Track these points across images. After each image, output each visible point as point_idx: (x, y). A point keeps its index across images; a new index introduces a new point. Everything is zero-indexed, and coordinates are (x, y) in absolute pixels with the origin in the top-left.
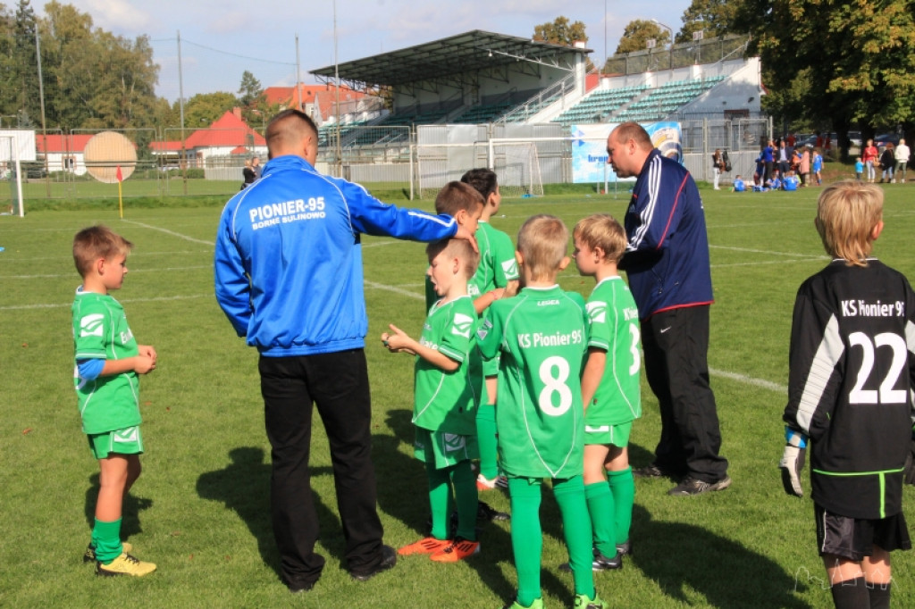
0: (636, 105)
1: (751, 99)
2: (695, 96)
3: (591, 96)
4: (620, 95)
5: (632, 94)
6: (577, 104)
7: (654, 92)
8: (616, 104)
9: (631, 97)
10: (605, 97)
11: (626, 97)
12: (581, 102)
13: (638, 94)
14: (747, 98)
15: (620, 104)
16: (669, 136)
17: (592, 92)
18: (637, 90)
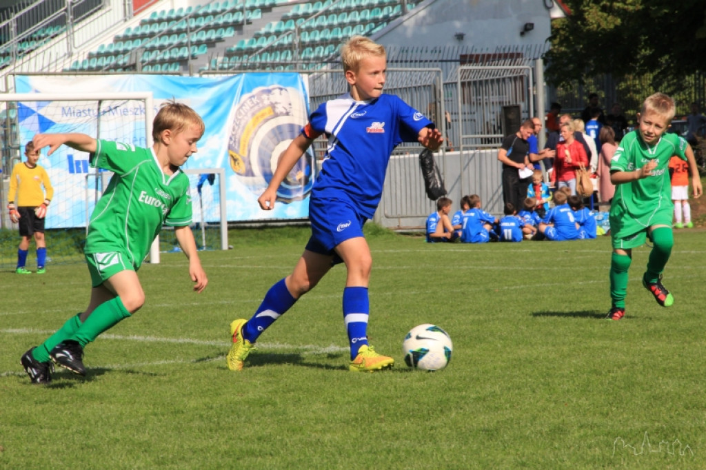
0: (246, 44)
1: (527, 28)
2: (387, 19)
3: (143, 23)
4: (203, 23)
5: (240, 17)
6: (107, 43)
7: (292, 12)
8: (199, 43)
9: (237, 26)
10: (165, 27)
11: (226, 26)
12: (117, 40)
13: (256, 16)
14: (518, 25)
15: (210, 43)
16: (279, 109)
17: (146, 15)
18: (252, 9)
